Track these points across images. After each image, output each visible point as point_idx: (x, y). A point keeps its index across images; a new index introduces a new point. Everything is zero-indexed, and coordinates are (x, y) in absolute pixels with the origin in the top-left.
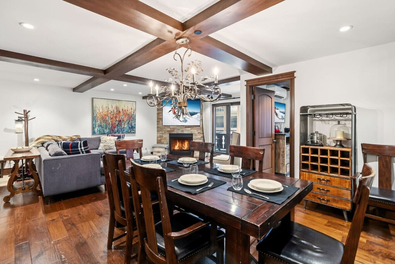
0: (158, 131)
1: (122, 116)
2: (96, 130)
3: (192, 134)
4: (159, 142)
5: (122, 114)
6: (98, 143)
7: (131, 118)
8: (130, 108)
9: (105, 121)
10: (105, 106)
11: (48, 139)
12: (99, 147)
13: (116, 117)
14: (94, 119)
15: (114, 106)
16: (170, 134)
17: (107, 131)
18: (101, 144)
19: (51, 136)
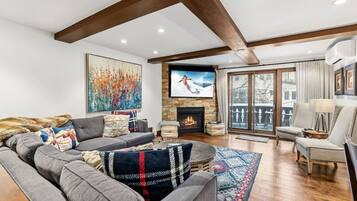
0: (163, 105)
1: (126, 85)
2: (93, 105)
3: (203, 108)
4: (164, 118)
5: (125, 81)
6: (100, 126)
7: (137, 87)
8: (134, 74)
9: (105, 91)
10: (104, 69)
11: (13, 127)
12: (103, 132)
13: (119, 86)
14: (89, 87)
15: (117, 69)
16: (178, 109)
17: (108, 106)
18: (106, 128)
19: (19, 120)
